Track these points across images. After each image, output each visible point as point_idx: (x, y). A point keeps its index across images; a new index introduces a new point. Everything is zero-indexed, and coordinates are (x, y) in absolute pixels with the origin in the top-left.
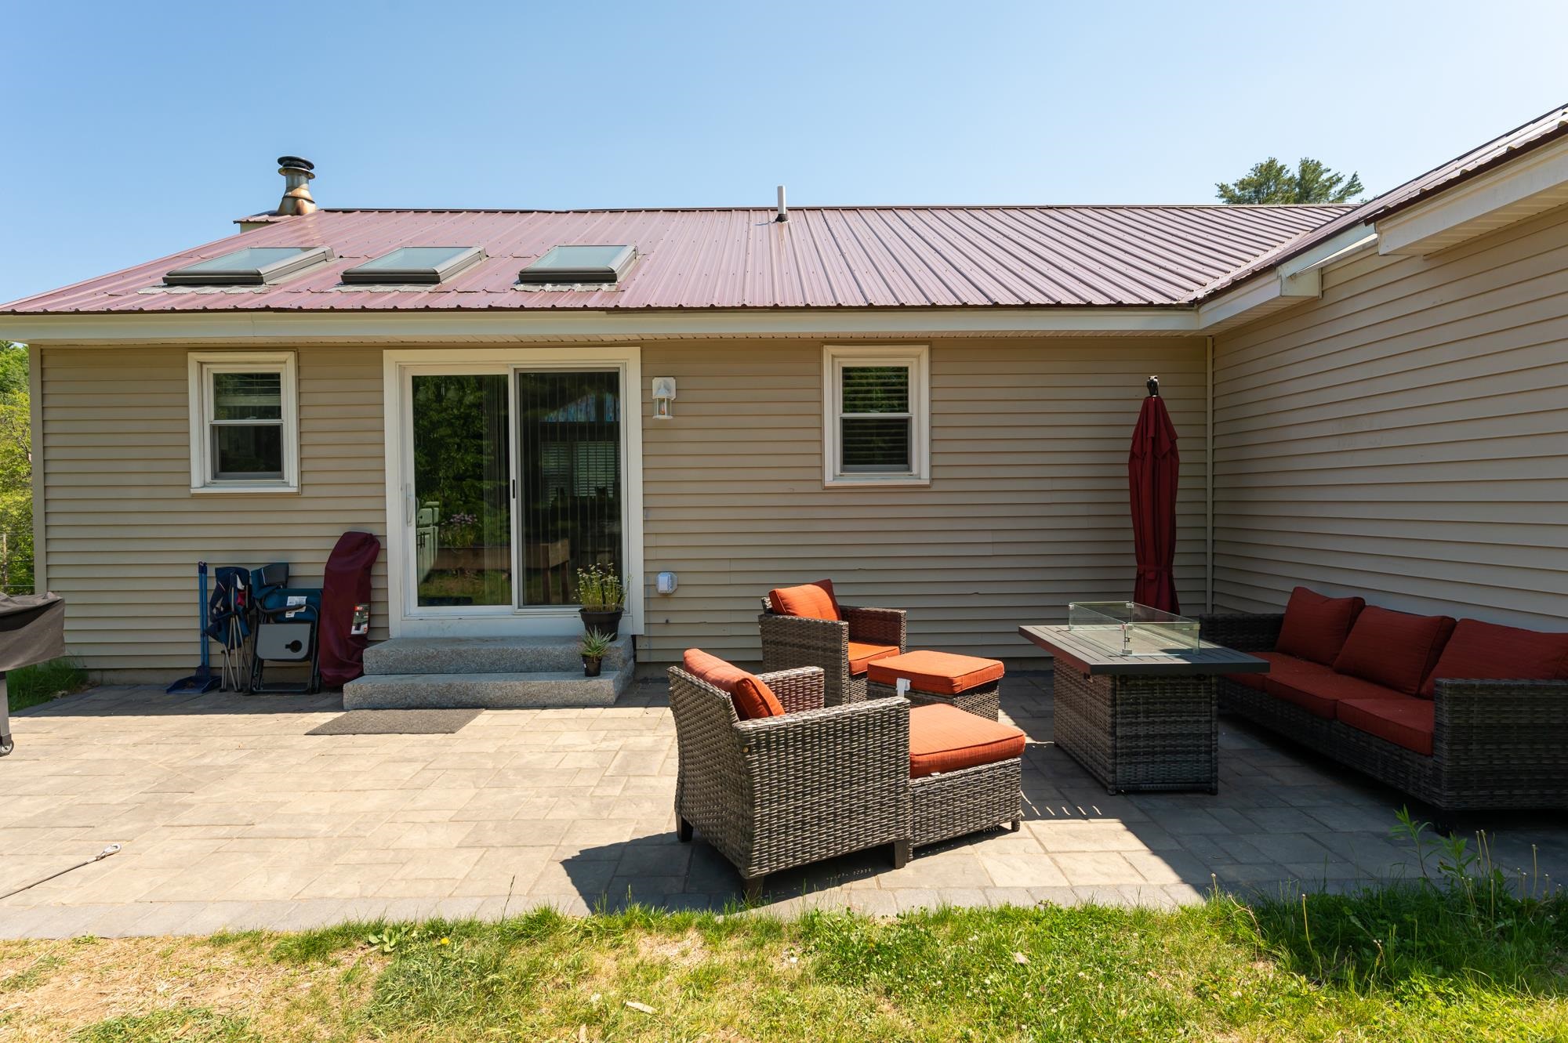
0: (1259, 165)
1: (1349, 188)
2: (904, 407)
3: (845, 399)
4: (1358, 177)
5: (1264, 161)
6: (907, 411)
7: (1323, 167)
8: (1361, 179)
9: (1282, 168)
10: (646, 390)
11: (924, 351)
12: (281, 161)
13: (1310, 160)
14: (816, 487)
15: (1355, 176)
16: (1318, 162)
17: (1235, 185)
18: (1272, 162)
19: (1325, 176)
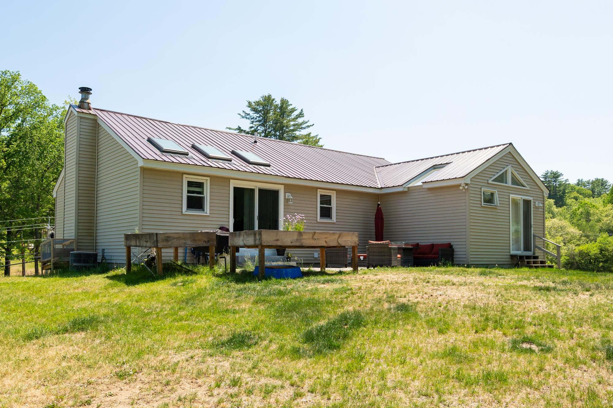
0: (264, 96)
1: (300, 115)
2: (330, 205)
3: (320, 202)
4: (303, 111)
5: (267, 95)
6: (331, 205)
7: (289, 103)
8: (304, 112)
9: (274, 100)
10: (285, 196)
11: (335, 192)
12: (80, 88)
13: (285, 99)
14: (315, 222)
15: (302, 110)
16: (287, 101)
17: (254, 102)
18: (269, 97)
19: (290, 107)
